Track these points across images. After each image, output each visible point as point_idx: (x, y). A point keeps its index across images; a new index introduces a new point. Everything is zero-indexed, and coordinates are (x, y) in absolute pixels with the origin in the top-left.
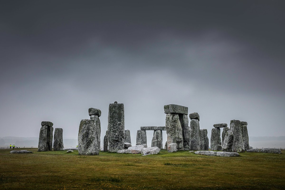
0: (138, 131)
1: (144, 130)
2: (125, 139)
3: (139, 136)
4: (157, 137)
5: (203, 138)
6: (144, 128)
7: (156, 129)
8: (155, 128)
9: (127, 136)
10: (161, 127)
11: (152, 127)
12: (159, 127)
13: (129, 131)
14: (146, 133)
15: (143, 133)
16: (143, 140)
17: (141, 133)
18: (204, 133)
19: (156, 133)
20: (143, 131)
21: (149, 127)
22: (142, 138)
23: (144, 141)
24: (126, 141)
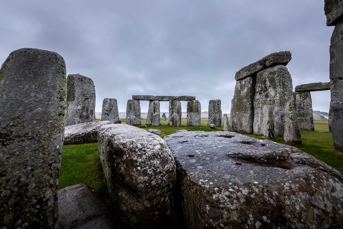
0: (129, 101)
1: (137, 100)
2: (110, 111)
3: (131, 107)
4: (154, 109)
5: (217, 110)
6: (138, 97)
7: (154, 99)
8: (152, 98)
9: (113, 107)
10: (160, 97)
11: (148, 96)
12: (157, 97)
13: (116, 100)
14: (139, 104)
15: (136, 104)
16: (135, 113)
17: (134, 103)
18: (219, 104)
19: (153, 104)
20: (136, 102)
21: (144, 96)
22: (134, 111)
23: (138, 114)
24: (111, 113)
